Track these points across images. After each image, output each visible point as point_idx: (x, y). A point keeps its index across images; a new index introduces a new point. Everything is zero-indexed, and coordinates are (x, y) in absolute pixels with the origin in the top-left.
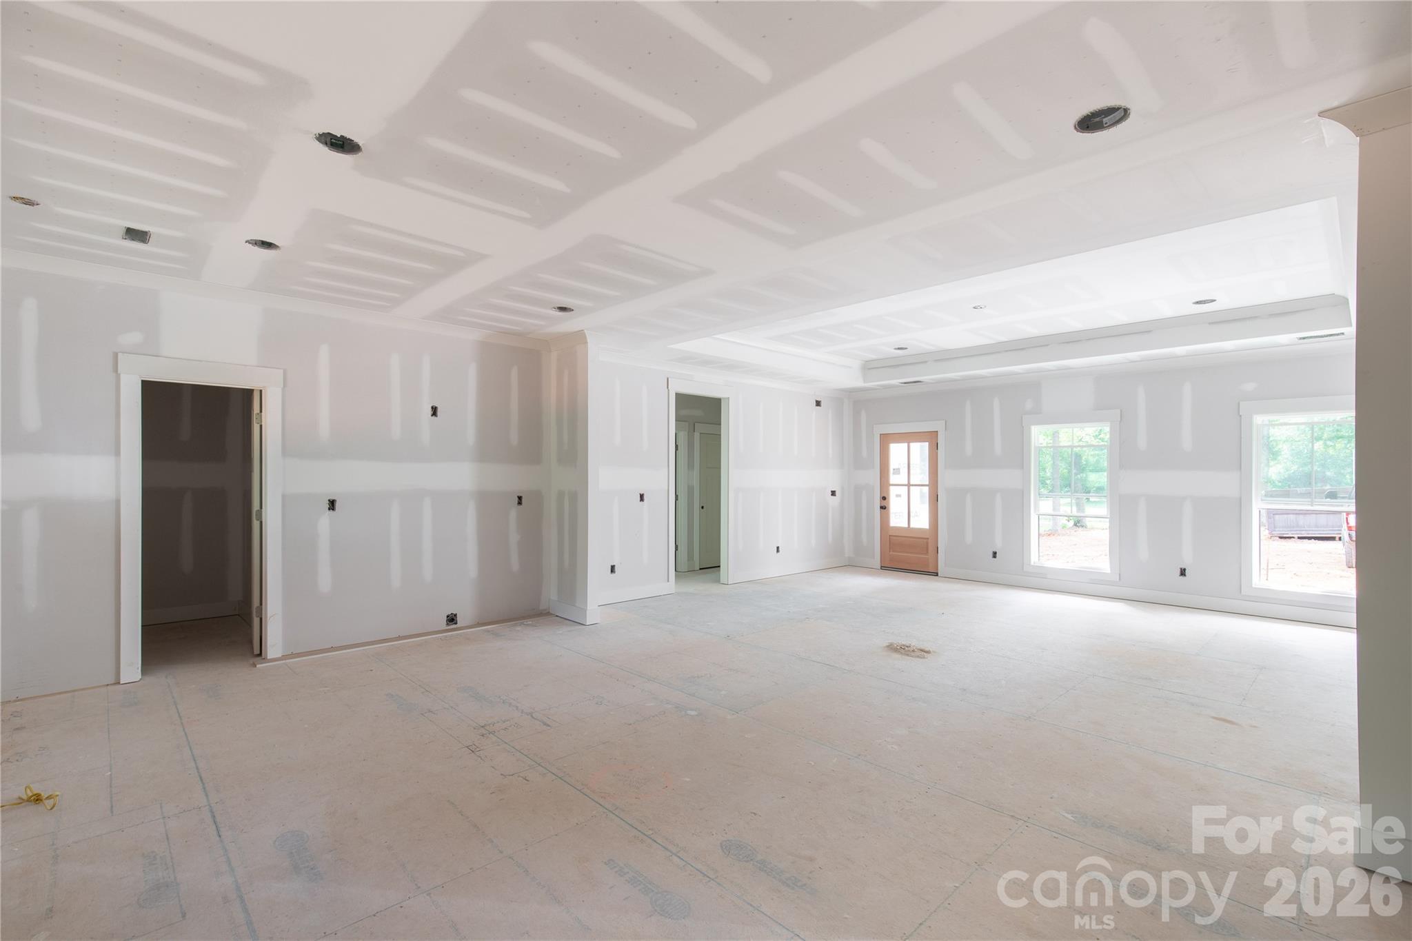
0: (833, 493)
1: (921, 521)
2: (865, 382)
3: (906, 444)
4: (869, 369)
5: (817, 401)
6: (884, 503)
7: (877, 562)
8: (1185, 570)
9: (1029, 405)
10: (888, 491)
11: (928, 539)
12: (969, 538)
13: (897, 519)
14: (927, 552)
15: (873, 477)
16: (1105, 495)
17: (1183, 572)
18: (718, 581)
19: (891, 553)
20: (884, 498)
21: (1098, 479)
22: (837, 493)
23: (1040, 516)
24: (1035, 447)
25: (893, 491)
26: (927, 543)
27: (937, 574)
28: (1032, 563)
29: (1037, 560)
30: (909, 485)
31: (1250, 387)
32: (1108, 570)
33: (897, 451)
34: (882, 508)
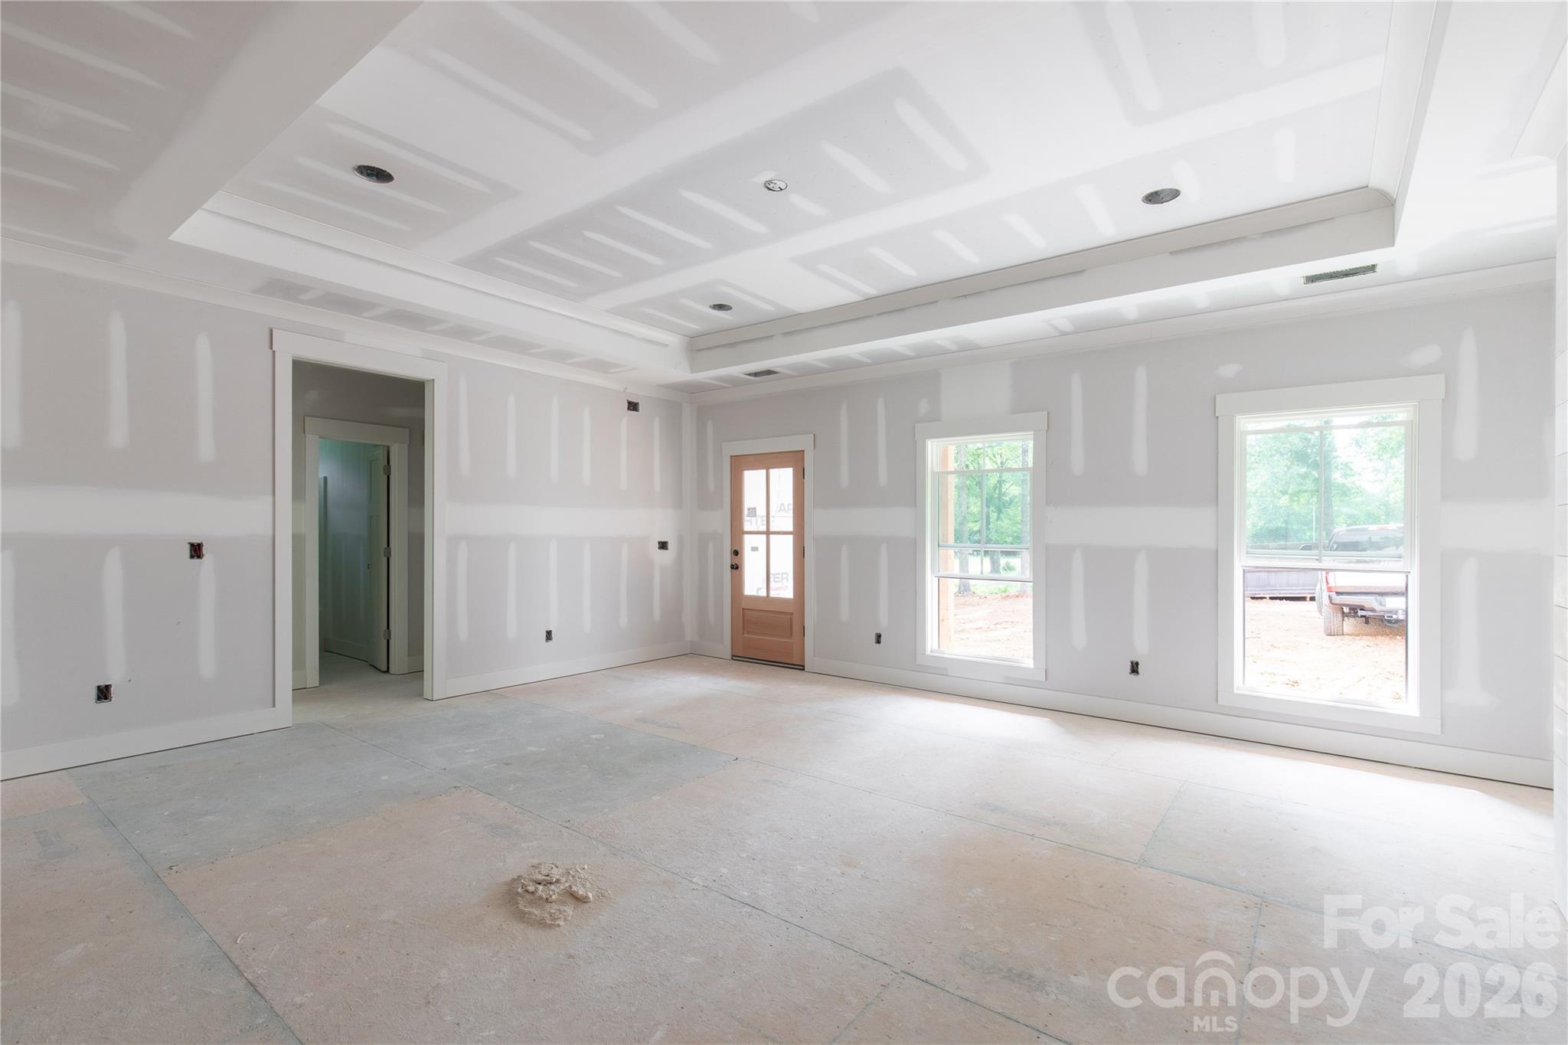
0: (663, 545)
1: (784, 590)
2: (693, 372)
3: (764, 471)
4: (699, 350)
5: (630, 403)
6: (736, 560)
7: (726, 649)
8: (1137, 664)
9: (924, 407)
10: (741, 542)
11: (792, 614)
12: (845, 614)
13: (753, 585)
14: (791, 635)
15: (719, 520)
16: (1028, 545)
17: (1135, 668)
18: (419, 695)
19: (745, 635)
20: (736, 553)
21: (1015, 520)
22: (669, 546)
23: (941, 579)
24: (933, 473)
25: (749, 541)
26: (791, 619)
27: (802, 668)
28: (928, 652)
29: (936, 646)
30: (768, 533)
31: (1229, 371)
32: (1029, 663)
33: (753, 480)
34: (732, 567)
